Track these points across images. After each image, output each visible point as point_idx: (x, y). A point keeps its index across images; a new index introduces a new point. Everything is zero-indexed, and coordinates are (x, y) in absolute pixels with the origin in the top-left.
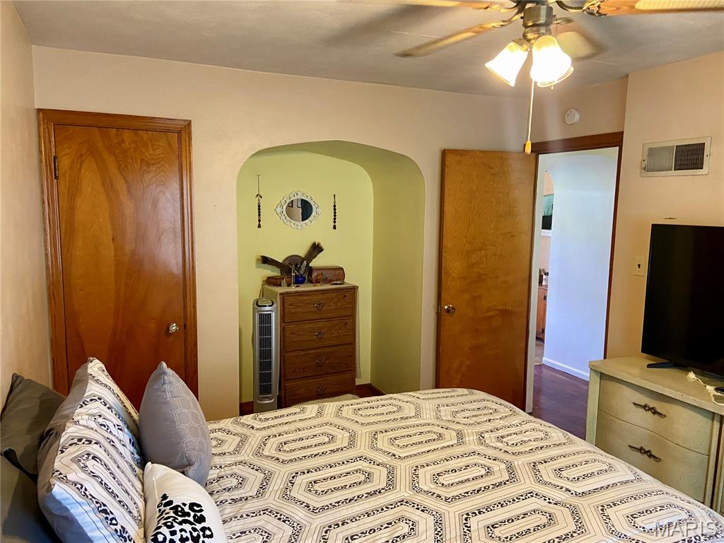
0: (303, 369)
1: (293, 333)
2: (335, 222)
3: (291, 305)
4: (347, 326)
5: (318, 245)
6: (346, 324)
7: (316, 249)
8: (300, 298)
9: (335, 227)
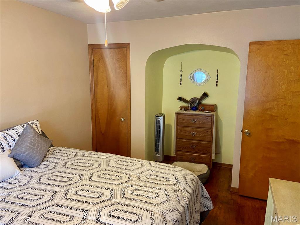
0: (185, 147)
1: (181, 131)
2: (217, 83)
3: (181, 118)
4: (208, 132)
5: (206, 93)
6: (207, 131)
7: (205, 95)
8: (185, 116)
9: (217, 85)
